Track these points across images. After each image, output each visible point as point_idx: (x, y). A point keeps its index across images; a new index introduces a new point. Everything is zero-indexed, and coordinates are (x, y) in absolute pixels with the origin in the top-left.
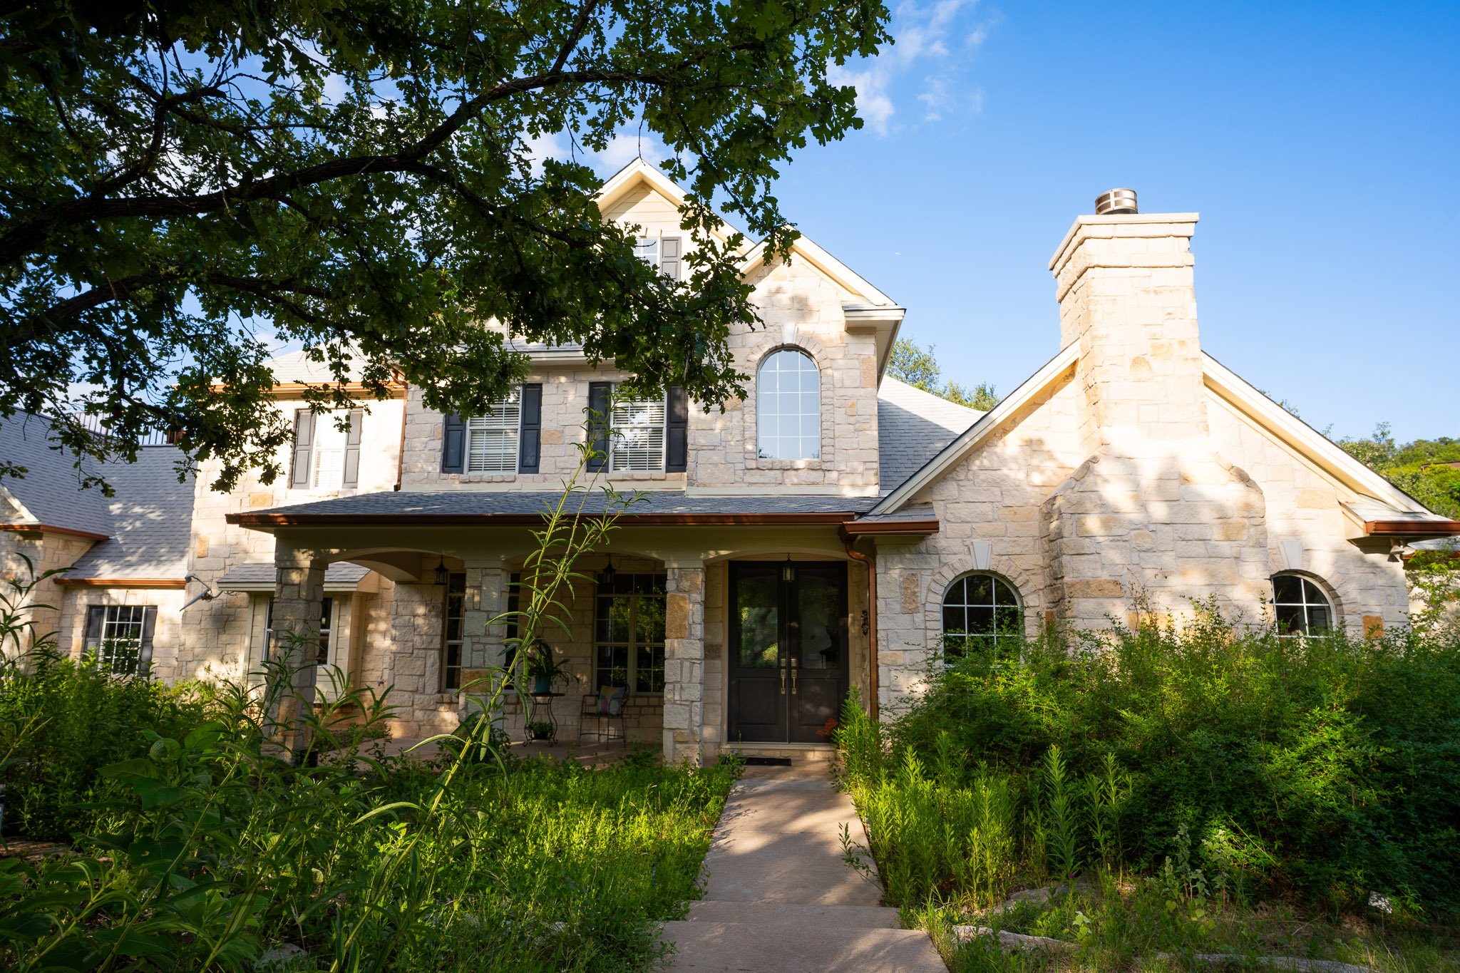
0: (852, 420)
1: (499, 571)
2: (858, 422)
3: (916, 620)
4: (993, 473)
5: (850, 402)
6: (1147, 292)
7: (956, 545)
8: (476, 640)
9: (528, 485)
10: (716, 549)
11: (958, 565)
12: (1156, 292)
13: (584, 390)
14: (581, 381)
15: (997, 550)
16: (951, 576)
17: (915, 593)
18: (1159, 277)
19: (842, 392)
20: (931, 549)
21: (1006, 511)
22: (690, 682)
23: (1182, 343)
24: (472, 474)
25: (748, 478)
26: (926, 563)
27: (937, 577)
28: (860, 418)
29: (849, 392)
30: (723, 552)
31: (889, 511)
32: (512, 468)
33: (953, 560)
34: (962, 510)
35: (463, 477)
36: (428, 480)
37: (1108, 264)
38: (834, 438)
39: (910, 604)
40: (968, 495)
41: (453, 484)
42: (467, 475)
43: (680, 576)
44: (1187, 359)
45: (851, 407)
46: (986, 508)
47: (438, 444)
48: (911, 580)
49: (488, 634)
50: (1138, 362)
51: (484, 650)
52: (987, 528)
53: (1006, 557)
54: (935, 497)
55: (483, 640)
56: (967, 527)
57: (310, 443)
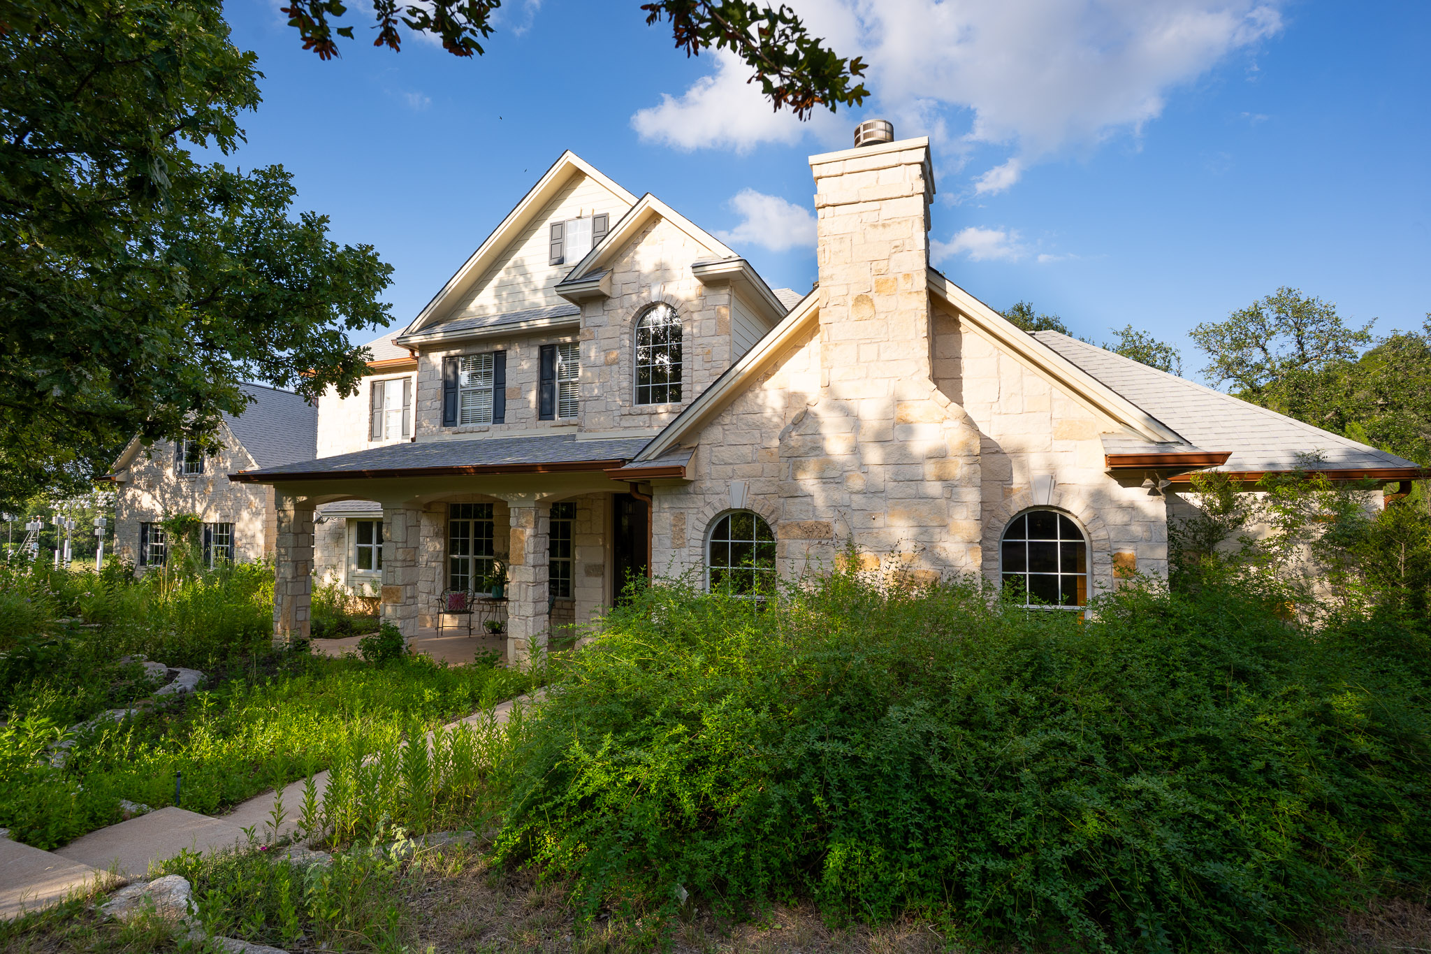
0: (708, 366)
1: (402, 511)
2: (713, 367)
3: (683, 554)
4: (754, 416)
5: (706, 350)
6: (875, 226)
7: (719, 486)
8: (389, 563)
9: (497, 433)
10: (541, 492)
11: (717, 505)
12: (884, 225)
13: (535, 353)
14: (533, 346)
15: (754, 489)
16: (711, 515)
17: (682, 530)
18: (889, 209)
19: (700, 341)
20: (698, 490)
21: (764, 452)
22: (525, 601)
23: (907, 276)
24: (463, 426)
25: (624, 423)
26: (693, 503)
27: (700, 515)
28: (714, 364)
29: (705, 341)
30: (545, 495)
31: (651, 457)
32: (486, 420)
33: (714, 499)
34: (725, 453)
35: (454, 429)
36: (433, 434)
37: (836, 202)
38: (692, 384)
39: (679, 540)
40: (732, 439)
41: (448, 435)
42: (460, 427)
43: (519, 514)
44: (910, 293)
45: (707, 354)
46: (746, 450)
47: (438, 404)
48: (680, 518)
49: (396, 560)
50: (861, 300)
51: (394, 572)
52: (746, 469)
53: (762, 496)
54: (702, 442)
55: (393, 564)
56: (729, 468)
57: (381, 407)
